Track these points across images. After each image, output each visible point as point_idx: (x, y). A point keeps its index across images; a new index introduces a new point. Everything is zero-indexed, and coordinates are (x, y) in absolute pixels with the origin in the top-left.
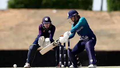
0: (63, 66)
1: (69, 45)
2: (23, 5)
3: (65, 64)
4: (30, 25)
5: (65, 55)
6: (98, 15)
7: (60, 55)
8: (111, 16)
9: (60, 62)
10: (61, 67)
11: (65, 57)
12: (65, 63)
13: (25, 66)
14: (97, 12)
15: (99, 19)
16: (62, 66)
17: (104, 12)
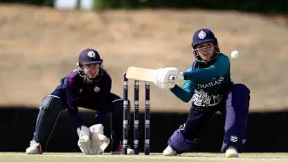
0: (131, 150)
1: (148, 98)
3: (136, 146)
5: (136, 122)
6: (72, 19)
7: (125, 122)
9: (125, 142)
10: (126, 153)
11: (136, 127)
12: (136, 142)
13: (28, 150)
15: (73, 28)
16: (129, 150)
17: (86, 11)
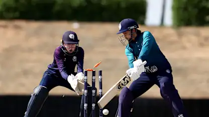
2: (17, 14)
4: (30, 50)
8: (180, 35)
11: (93, 108)
14: (154, 27)
17: (168, 28)
